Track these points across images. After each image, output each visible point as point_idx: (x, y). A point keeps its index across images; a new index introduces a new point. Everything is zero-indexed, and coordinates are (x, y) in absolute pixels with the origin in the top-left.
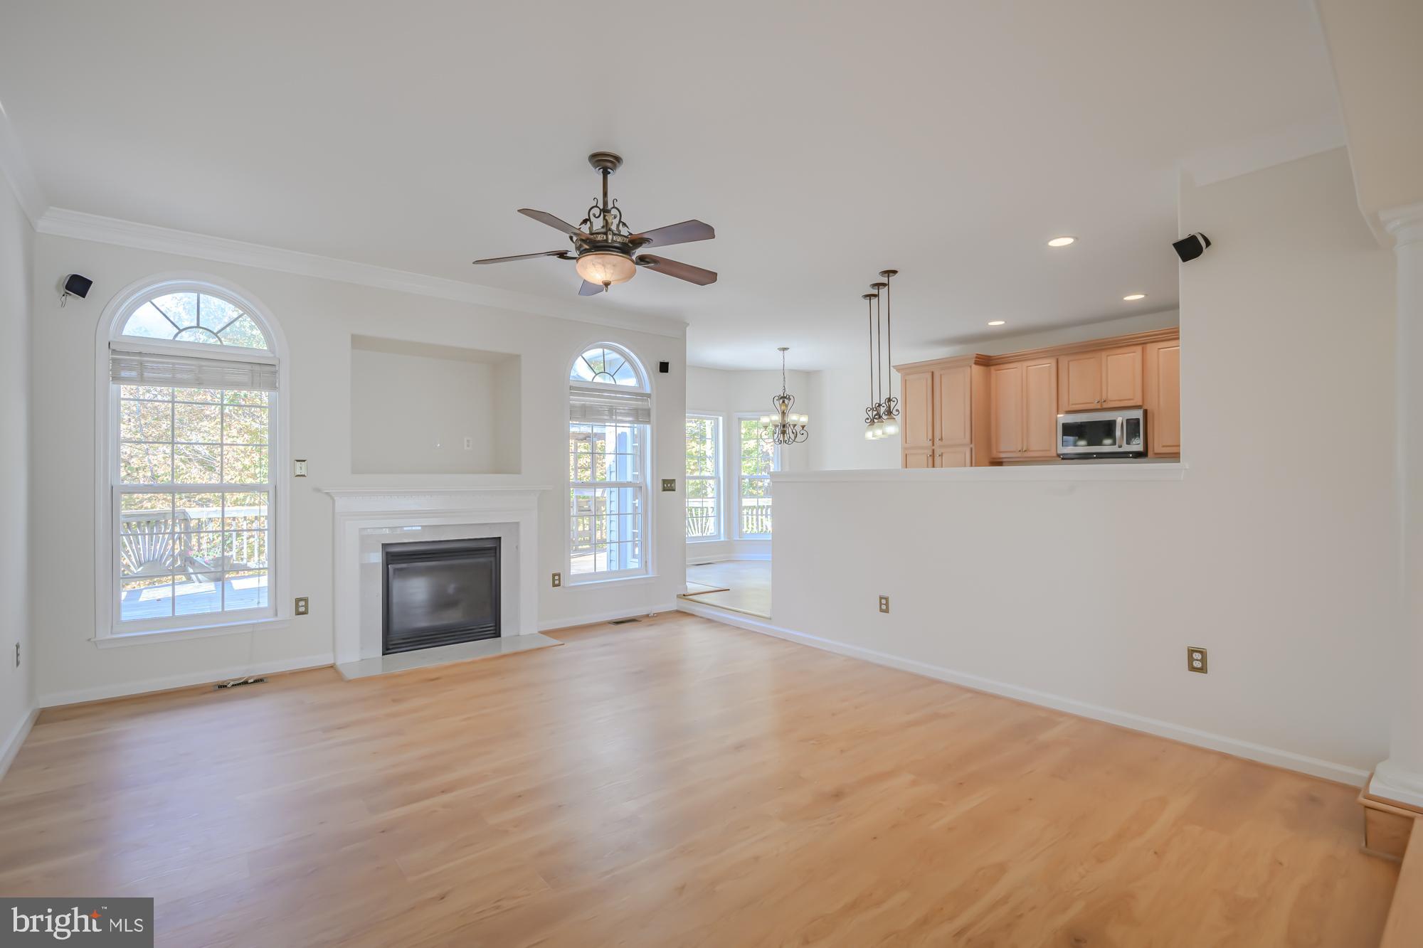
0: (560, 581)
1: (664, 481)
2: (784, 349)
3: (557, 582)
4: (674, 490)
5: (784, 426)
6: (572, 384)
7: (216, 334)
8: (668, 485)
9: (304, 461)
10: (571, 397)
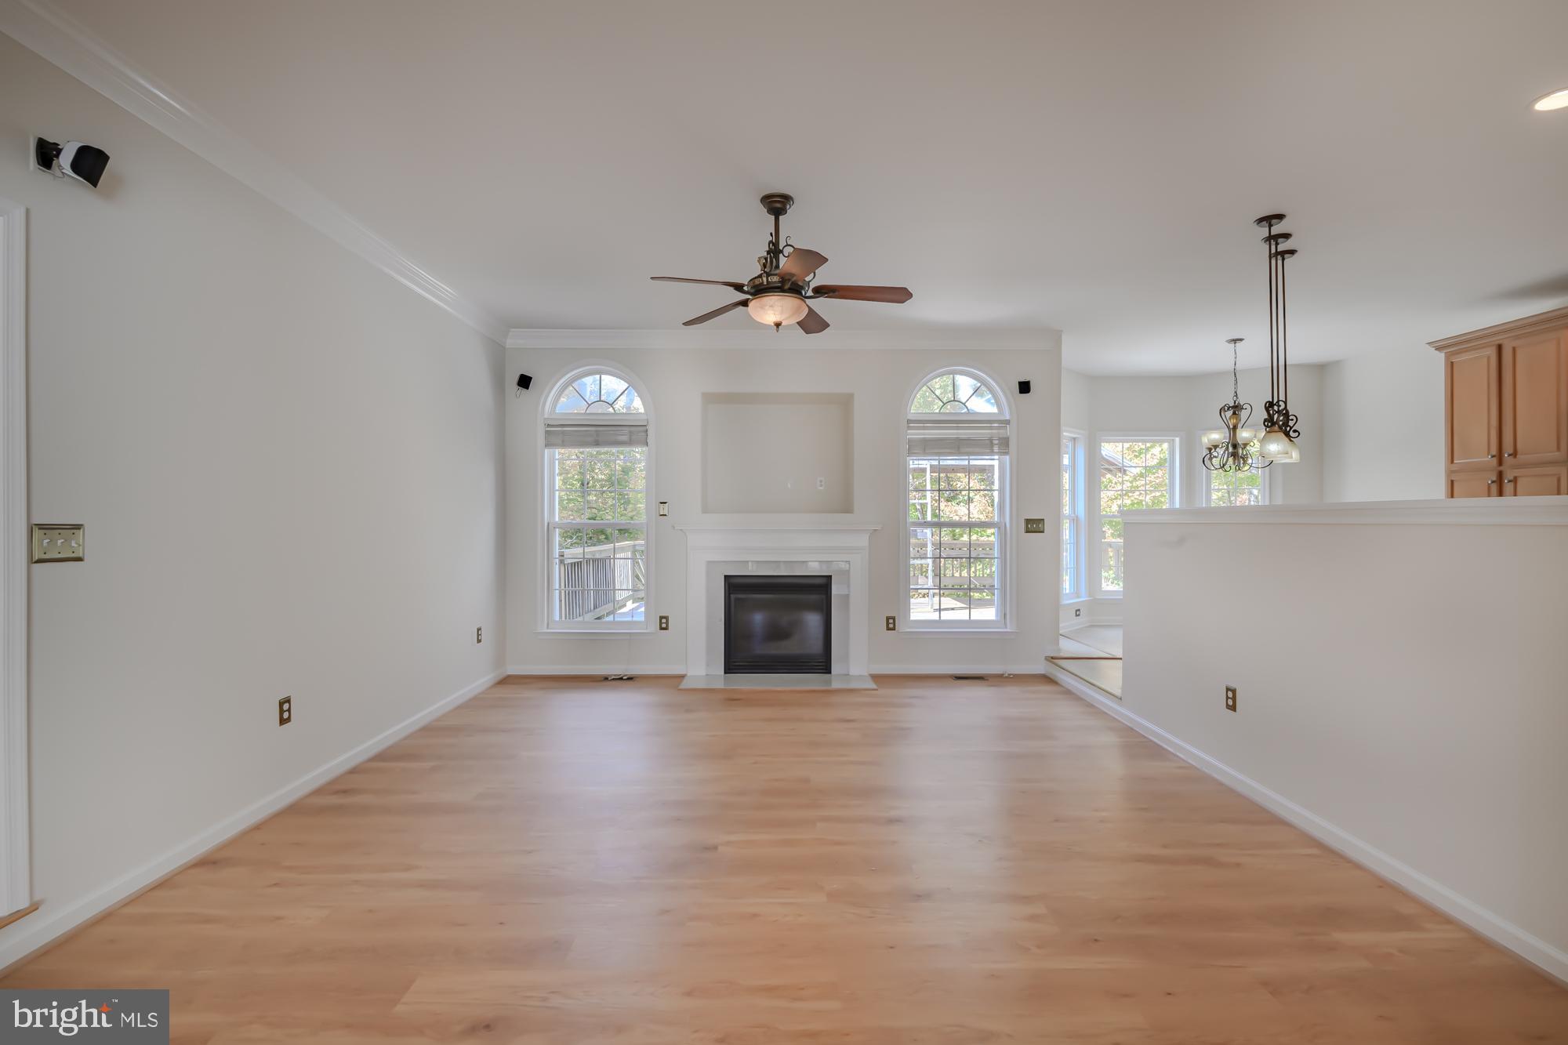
0: (894, 625)
1: (1028, 521)
2: (1235, 341)
3: (891, 626)
4: (1043, 532)
5: (1235, 446)
6: (910, 417)
7: (611, 405)
8: (1034, 526)
9: (665, 503)
10: (909, 431)
